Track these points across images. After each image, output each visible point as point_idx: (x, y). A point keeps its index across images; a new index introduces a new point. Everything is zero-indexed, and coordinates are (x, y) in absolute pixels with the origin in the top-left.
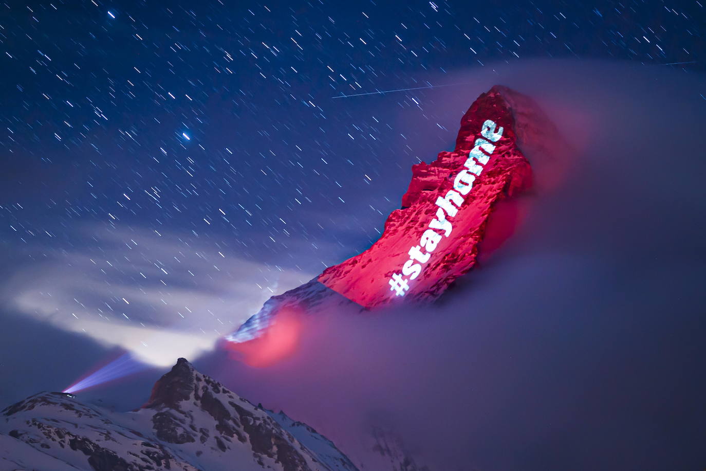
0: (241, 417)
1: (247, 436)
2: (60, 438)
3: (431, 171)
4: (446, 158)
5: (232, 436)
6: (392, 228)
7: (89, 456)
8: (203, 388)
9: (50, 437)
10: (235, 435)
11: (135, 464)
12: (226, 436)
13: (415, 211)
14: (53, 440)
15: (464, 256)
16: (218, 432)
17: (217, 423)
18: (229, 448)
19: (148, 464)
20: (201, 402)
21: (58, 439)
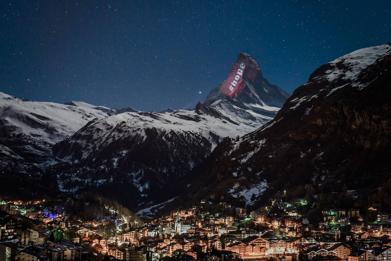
0: (210, 109)
2: (183, 116)
7: (187, 118)
8: (203, 105)
11: (195, 119)
14: (181, 117)
19: (197, 118)
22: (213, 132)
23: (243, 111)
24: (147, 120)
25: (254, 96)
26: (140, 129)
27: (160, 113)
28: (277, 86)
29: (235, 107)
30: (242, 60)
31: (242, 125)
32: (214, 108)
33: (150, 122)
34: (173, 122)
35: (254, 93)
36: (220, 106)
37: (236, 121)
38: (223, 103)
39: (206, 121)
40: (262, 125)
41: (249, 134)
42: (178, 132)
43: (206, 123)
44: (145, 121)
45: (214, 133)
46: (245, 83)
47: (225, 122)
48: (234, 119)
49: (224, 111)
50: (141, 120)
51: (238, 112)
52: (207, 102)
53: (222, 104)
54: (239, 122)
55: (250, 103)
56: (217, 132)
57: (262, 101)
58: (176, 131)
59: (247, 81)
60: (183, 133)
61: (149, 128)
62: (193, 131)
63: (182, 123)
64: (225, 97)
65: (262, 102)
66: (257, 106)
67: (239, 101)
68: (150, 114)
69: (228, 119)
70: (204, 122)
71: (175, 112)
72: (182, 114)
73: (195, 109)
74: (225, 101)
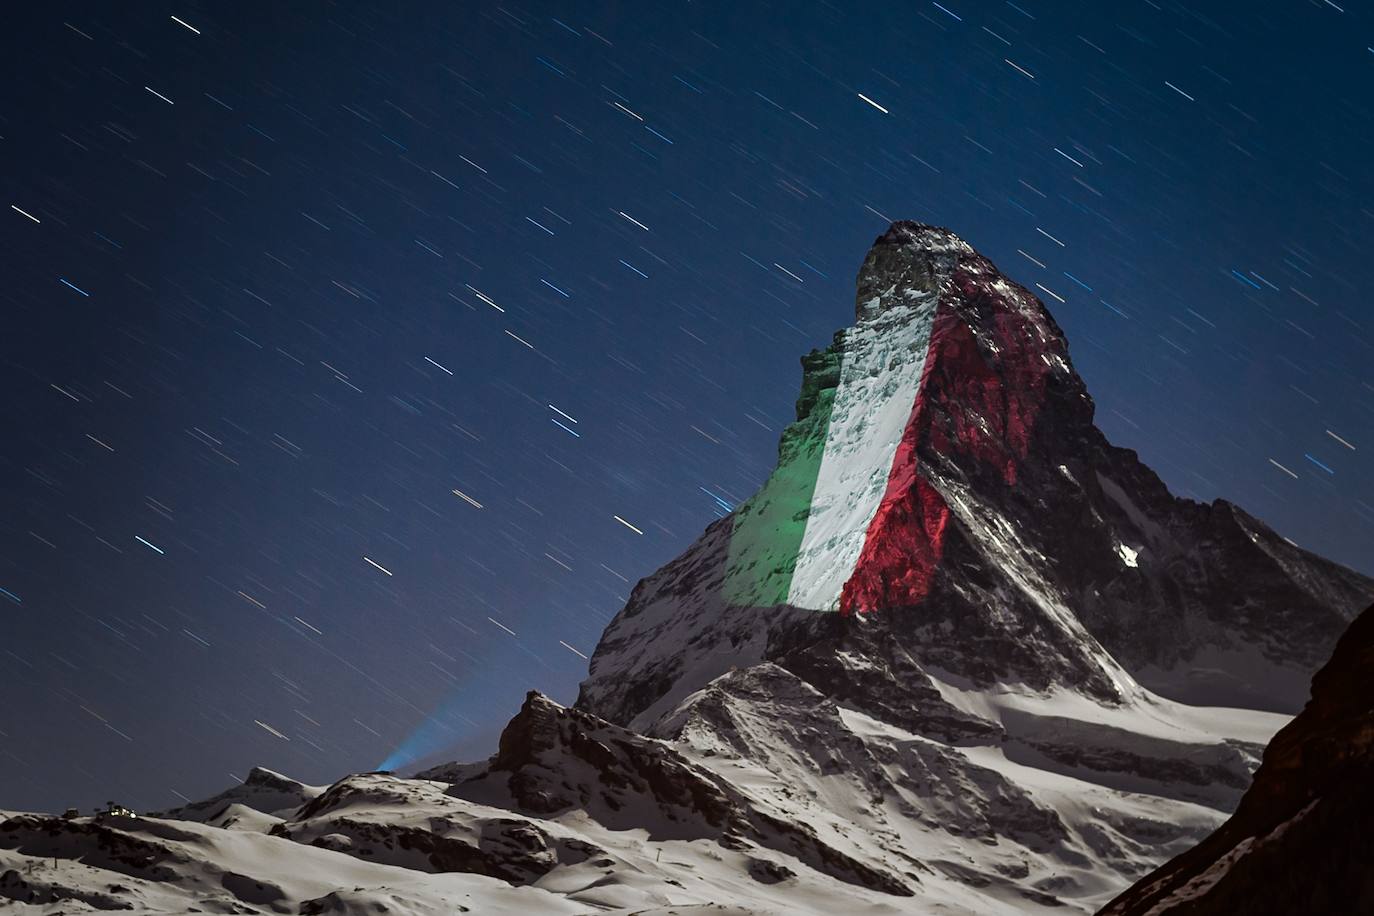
0: (631, 758)
1: (646, 782)
2: (385, 836)
3: (827, 360)
4: (846, 338)
5: (625, 788)
6: (792, 450)
7: (430, 855)
8: (570, 728)
9: (370, 837)
10: (628, 785)
11: (496, 852)
12: (616, 788)
13: (816, 421)
14: (376, 841)
15: (899, 469)
16: (603, 785)
17: (599, 772)
18: (623, 805)
19: (515, 849)
20: (573, 748)
21: (381, 839)
23: (939, 762)
24: (65, 883)
25: (1030, 614)
27: (177, 814)
28: (1241, 513)
29: (855, 721)
30: (899, 291)
31: (935, 887)
32: (670, 744)
34: (297, 894)
35: (1034, 594)
36: (724, 725)
37: (879, 854)
38: (745, 694)
39: (598, 875)
40: (1121, 884)
43: (596, 893)
44: (54, 894)
46: (941, 502)
47: (768, 874)
48: (857, 835)
49: (761, 771)
50: (12, 887)
51: (890, 772)
52: (598, 693)
53: (738, 708)
54: (905, 867)
55: (994, 681)
57: (1103, 661)
59: (957, 478)
63: (385, 900)
64: (760, 640)
65: (1108, 670)
66: (1072, 705)
67: (893, 670)
68: (91, 828)
69: (798, 841)
70: (582, 876)
71: (316, 806)
72: (382, 816)
73: (497, 764)
74: (765, 679)
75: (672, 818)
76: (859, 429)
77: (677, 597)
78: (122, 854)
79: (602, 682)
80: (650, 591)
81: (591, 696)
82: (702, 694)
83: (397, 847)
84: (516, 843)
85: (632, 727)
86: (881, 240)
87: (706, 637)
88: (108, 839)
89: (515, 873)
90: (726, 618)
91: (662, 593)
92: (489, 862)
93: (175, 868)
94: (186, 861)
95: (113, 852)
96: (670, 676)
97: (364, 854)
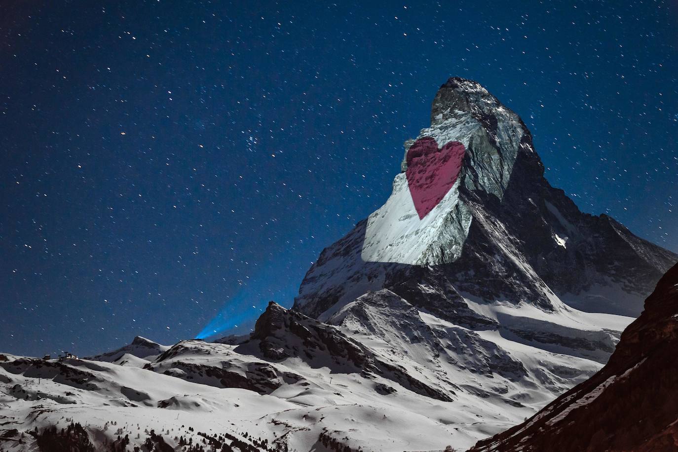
0: (319, 334)
1: (326, 346)
2: (199, 370)
3: (417, 144)
4: (426, 133)
6: (398, 187)
8: (289, 319)
9: (192, 370)
10: (317, 347)
11: (253, 378)
12: (311, 348)
13: (411, 173)
14: (194, 372)
15: (450, 197)
16: (305, 347)
18: (315, 356)
19: (262, 377)
20: (291, 329)
21: (198, 371)
22: (334, 436)
23: (466, 339)
24: (43, 391)
25: (511, 267)
26: (14, 432)
27: (98, 358)
28: (614, 221)
29: (427, 318)
30: (452, 111)
31: (463, 397)
32: (338, 328)
33: (60, 400)
34: (156, 398)
35: (513, 258)
36: (363, 318)
37: (437, 381)
38: (374, 304)
39: (302, 390)
40: (552, 397)
41: (496, 438)
42: (182, 442)
43: (300, 398)
44: (38, 396)
45: (339, 439)
47: (383, 390)
48: (426, 372)
49: (381, 341)
50: (18, 392)
51: (443, 342)
52: (303, 302)
53: (370, 310)
54: (449, 388)
55: (494, 300)
56: (351, 435)
57: (546, 290)
58: (173, 435)
59: (478, 202)
60: (201, 444)
61: (54, 428)
62: (245, 436)
63: (199, 401)
64: (382, 278)
65: (549, 295)
66: (530, 311)
67: (446, 293)
68: (57, 364)
69: (399, 376)
70: (294, 390)
71: (166, 355)
72: (198, 360)
73: (254, 336)
74: (384, 297)
75: (338, 363)
76: (431, 177)
77: (342, 257)
78: (72, 377)
79: (305, 297)
80: (329, 254)
81: (300, 304)
82: (353, 304)
83: (205, 375)
84: (262, 374)
85: (319, 319)
86: (443, 86)
87: (356, 276)
88: (65, 370)
89: (261, 388)
90: (366, 267)
91: (335, 255)
92: (249, 383)
93: (98, 384)
94: (102, 381)
95: (67, 376)
96: (338, 295)
97: (189, 378)
